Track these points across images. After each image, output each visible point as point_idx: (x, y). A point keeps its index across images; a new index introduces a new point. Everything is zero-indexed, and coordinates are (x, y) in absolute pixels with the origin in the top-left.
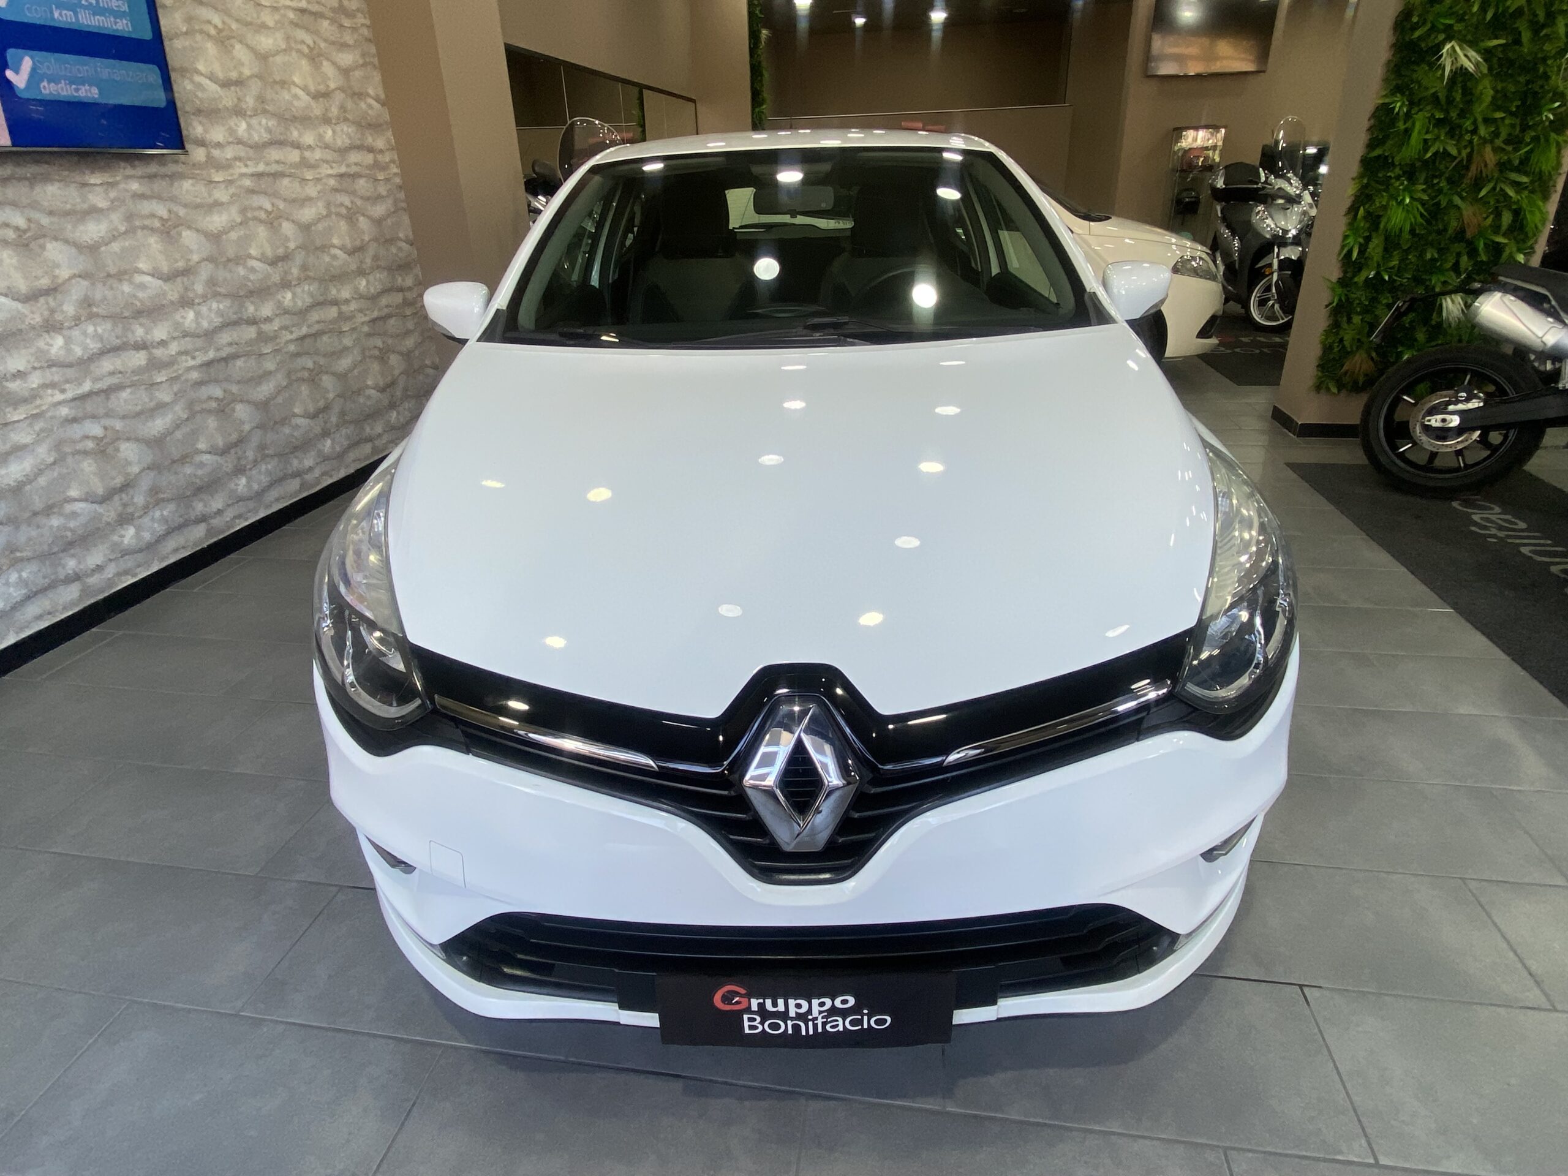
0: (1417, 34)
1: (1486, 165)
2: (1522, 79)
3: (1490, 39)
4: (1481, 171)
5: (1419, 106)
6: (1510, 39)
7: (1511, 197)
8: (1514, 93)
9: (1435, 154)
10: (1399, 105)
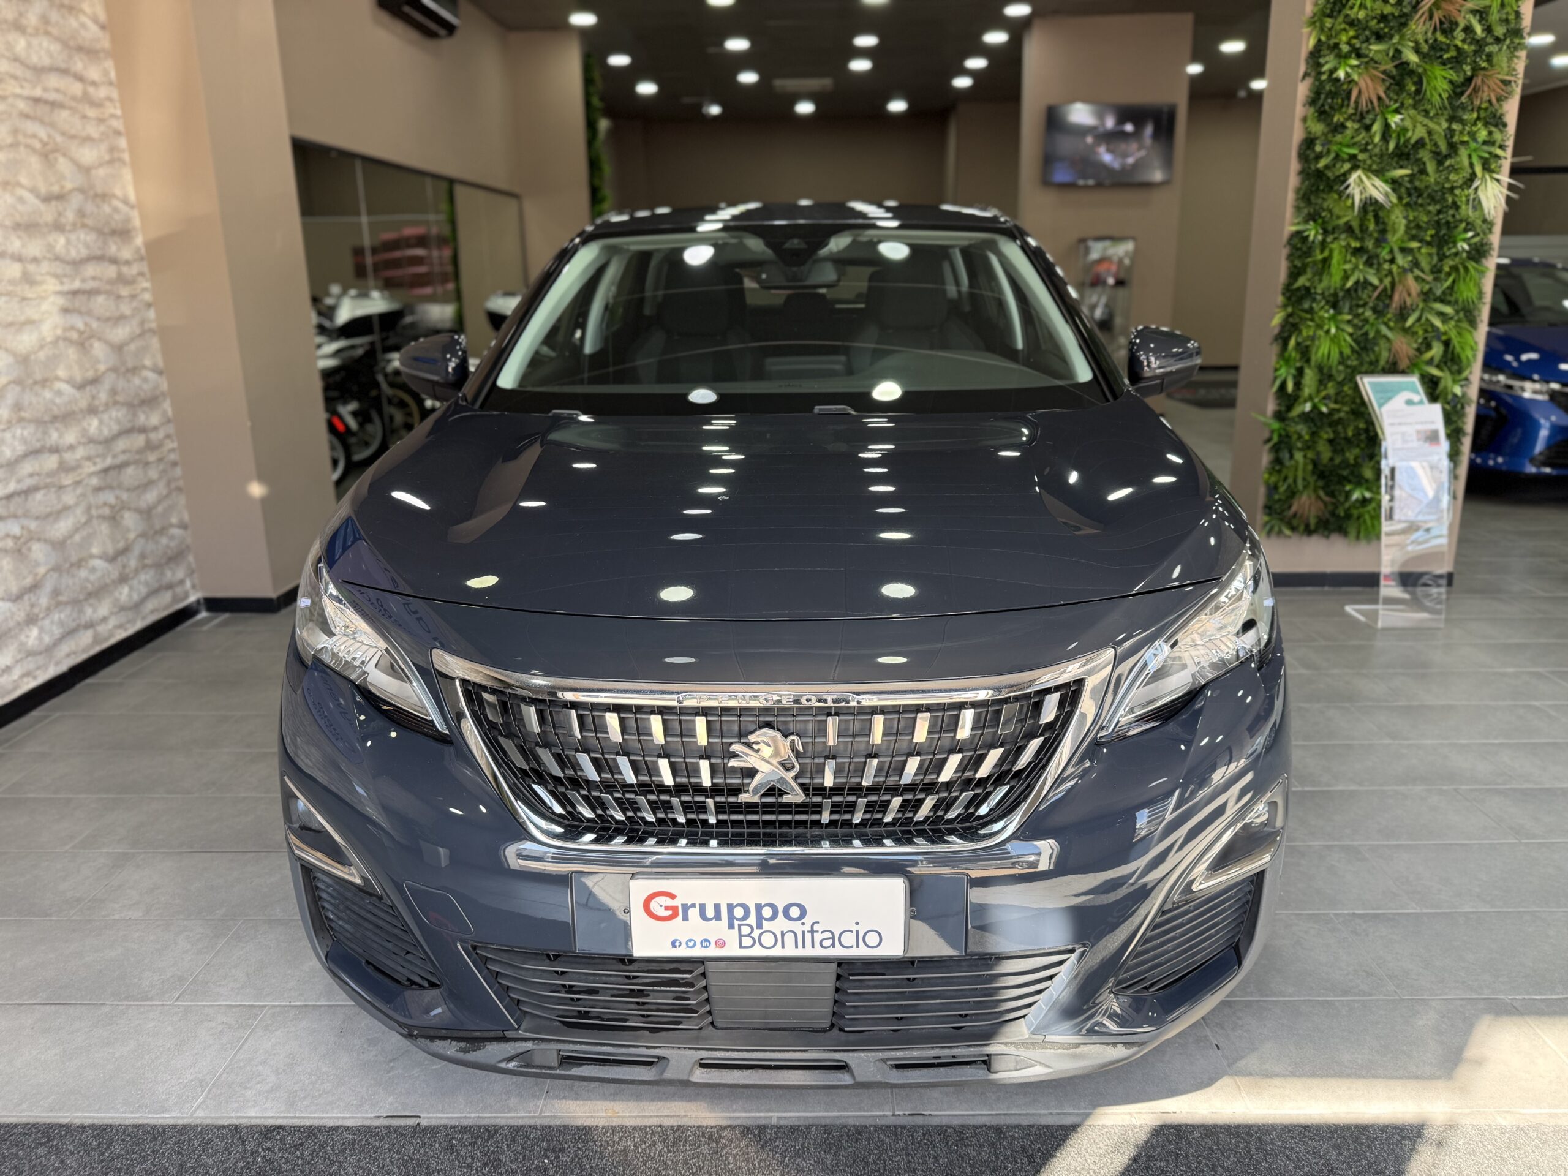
0: (1322, 164)
1: (1409, 295)
2: (1432, 208)
3: (1395, 168)
4: (1405, 302)
5: (1333, 232)
6: (1416, 169)
7: (1438, 329)
8: (1426, 223)
9: (1357, 283)
10: (1313, 233)
